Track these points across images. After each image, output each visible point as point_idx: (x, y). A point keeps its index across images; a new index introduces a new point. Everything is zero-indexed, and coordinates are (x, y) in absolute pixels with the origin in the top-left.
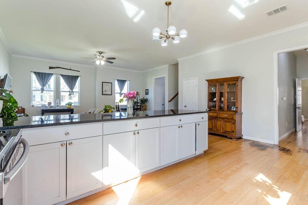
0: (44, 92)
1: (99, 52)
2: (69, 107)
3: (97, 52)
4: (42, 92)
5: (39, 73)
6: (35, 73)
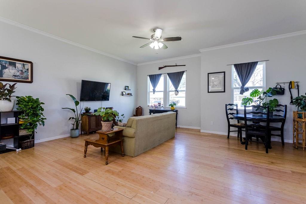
1: (154, 30)
2: (172, 108)
4: (154, 93)
5: (152, 76)
6: (150, 76)
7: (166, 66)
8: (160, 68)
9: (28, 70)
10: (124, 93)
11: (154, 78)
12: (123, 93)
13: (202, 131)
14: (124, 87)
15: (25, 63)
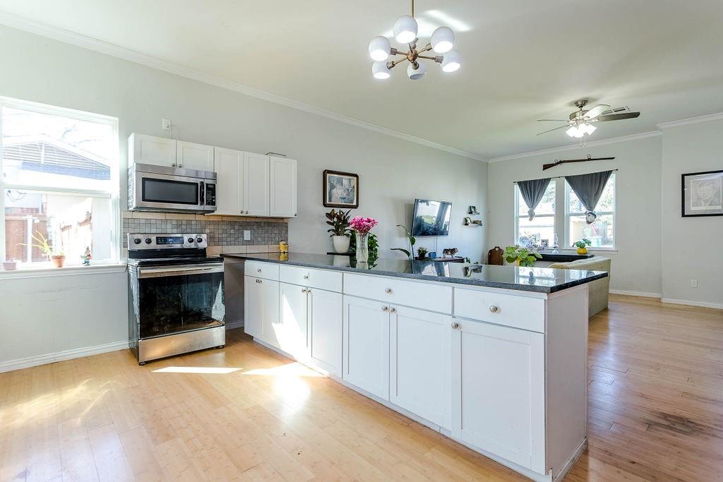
0: (534, 218)
1: (576, 104)
2: (582, 251)
3: (571, 104)
4: (531, 219)
5: (525, 183)
6: (520, 183)
7: (561, 162)
8: (546, 167)
9: (354, 187)
10: (469, 221)
11: (533, 189)
12: (466, 221)
13: (664, 300)
14: (467, 210)
15: (351, 177)
